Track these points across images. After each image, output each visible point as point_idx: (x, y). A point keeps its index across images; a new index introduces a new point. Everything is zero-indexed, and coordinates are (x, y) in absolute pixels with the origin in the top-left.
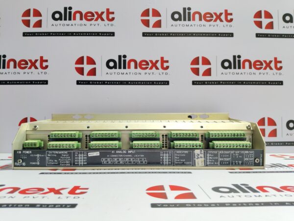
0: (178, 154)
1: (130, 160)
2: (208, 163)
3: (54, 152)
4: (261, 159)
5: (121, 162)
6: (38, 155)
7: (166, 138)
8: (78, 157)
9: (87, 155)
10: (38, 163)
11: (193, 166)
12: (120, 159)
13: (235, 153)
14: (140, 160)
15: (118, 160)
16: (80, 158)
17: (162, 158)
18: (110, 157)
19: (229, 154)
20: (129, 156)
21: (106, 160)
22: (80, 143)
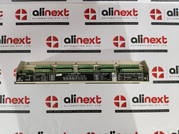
0: (103, 75)
1: (78, 78)
2: (119, 80)
3: (38, 74)
4: (147, 78)
5: (73, 79)
6: (29, 76)
7: (97, 69)
8: (51, 76)
9: (56, 75)
10: (29, 80)
11: (111, 81)
12: (73, 78)
13: (133, 74)
14: (83, 78)
15: (72, 78)
16: (51, 77)
17: (94, 77)
18: (67, 77)
19: (130, 75)
20: (77, 76)
21: (66, 78)
22: (51, 70)
